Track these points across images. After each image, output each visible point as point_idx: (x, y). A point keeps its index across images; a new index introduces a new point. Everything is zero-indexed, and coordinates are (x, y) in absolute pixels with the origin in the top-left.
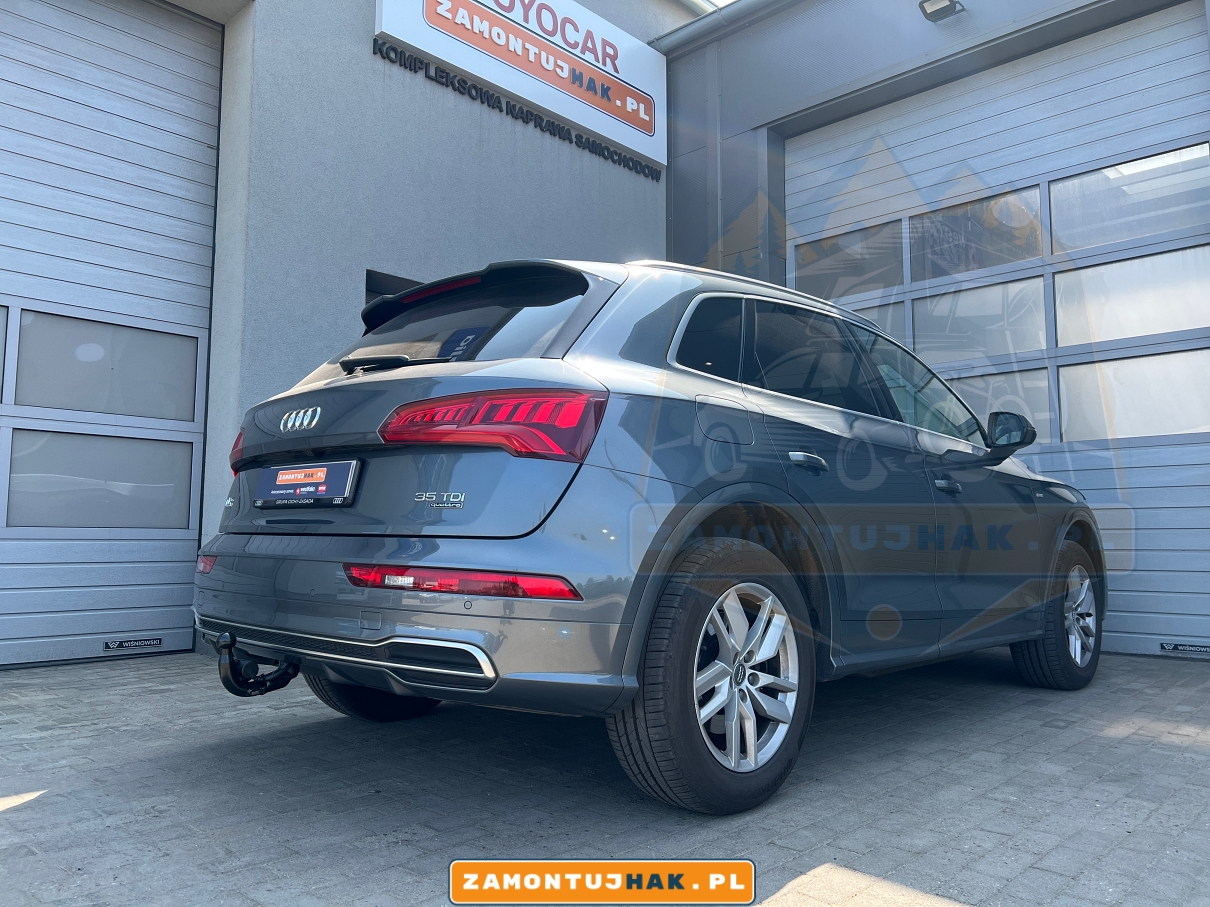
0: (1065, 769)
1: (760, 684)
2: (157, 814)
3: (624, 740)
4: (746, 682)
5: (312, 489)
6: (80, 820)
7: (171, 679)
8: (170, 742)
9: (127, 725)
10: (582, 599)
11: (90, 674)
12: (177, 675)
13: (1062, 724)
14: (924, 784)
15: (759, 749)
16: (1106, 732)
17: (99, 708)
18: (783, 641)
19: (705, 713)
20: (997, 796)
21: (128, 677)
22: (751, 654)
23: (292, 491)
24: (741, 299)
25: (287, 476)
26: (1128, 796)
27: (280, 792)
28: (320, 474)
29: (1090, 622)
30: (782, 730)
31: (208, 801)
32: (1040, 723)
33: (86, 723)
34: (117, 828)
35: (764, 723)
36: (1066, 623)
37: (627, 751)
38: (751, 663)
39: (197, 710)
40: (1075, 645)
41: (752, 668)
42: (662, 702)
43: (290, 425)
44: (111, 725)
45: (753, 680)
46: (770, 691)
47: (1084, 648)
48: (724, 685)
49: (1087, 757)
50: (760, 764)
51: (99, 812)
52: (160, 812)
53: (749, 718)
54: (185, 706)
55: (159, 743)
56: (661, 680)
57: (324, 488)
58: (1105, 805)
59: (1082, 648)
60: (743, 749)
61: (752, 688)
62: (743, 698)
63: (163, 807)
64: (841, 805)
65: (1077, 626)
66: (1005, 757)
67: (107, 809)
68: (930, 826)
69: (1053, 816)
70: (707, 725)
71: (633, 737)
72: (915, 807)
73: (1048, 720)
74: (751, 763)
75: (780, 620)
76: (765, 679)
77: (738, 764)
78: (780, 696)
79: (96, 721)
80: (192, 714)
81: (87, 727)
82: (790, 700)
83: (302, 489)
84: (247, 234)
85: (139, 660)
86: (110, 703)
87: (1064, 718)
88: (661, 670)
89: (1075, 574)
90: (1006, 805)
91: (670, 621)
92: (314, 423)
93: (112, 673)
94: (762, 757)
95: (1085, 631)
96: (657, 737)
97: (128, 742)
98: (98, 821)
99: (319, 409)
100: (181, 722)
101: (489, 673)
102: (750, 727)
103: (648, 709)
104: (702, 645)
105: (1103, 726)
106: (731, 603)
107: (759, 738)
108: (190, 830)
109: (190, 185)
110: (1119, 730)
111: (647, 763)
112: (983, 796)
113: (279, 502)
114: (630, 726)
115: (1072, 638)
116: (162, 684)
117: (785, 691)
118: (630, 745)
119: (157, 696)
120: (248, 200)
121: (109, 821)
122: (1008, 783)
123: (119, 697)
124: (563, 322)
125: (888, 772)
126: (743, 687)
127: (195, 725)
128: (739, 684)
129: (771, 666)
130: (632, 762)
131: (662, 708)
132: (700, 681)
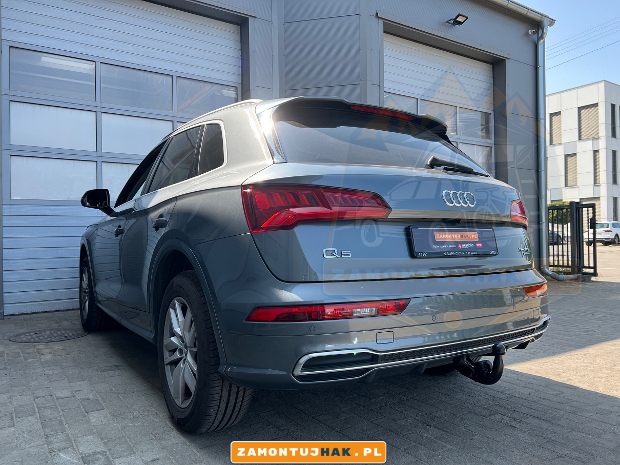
23: (454, 246)
28: (474, 236)
83: (463, 245)
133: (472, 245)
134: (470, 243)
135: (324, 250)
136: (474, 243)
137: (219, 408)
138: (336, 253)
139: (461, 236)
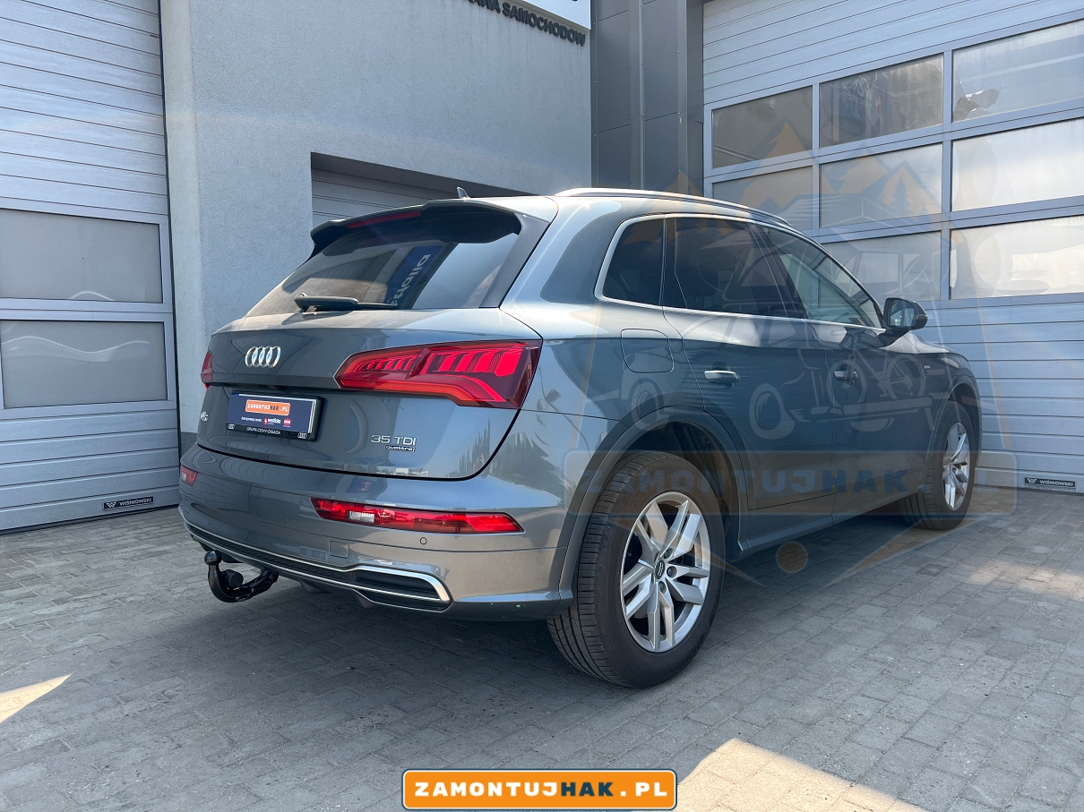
0: (935, 623)
1: (677, 576)
2: (167, 699)
3: (561, 633)
4: (665, 575)
5: (279, 421)
6: (103, 709)
7: (165, 538)
8: (171, 614)
9: (132, 595)
10: (523, 531)
11: (94, 534)
12: (171, 533)
13: (934, 570)
14: (816, 644)
15: (675, 629)
16: (972, 577)
17: (106, 575)
18: (698, 536)
19: (630, 609)
20: (878, 656)
21: (125, 535)
22: (670, 551)
23: (260, 420)
24: (662, 220)
25: (255, 405)
26: (987, 654)
27: (269, 671)
28: (285, 409)
29: (965, 470)
30: (696, 611)
31: (209, 684)
32: (916, 569)
33: (96, 593)
34: (135, 717)
35: (680, 606)
36: (944, 475)
37: (564, 641)
38: (670, 558)
39: (191, 576)
40: (950, 491)
41: (671, 562)
42: (593, 606)
43: (254, 360)
44: (118, 595)
45: (671, 572)
46: (686, 580)
47: (958, 493)
48: (647, 581)
49: (955, 609)
50: (677, 642)
51: (119, 699)
52: (170, 697)
53: (668, 606)
54: (181, 571)
55: (162, 615)
56: (592, 588)
57: (289, 422)
58: (968, 664)
59: (956, 493)
60: (663, 631)
61: (670, 580)
62: (663, 589)
63: (171, 692)
64: (746, 671)
65: (953, 476)
66: (885, 610)
67: (124, 695)
68: (820, 693)
69: (923, 678)
70: (632, 619)
71: (569, 632)
72: (808, 671)
73: (923, 566)
74: (668, 644)
75: (695, 519)
76: (682, 570)
77: (658, 645)
78: (695, 582)
79: (104, 592)
80: (188, 580)
81: (98, 599)
82: (703, 585)
83: (269, 420)
84: (196, 126)
85: (135, 518)
86: (114, 568)
87: (936, 563)
88: (592, 580)
89: (954, 432)
90: (883, 667)
91: (600, 537)
92: (276, 362)
93: (114, 533)
94: (679, 635)
95: (960, 478)
96: (590, 634)
97: (134, 615)
98: (117, 709)
99: (279, 349)
100: (178, 590)
101: (444, 597)
102: (669, 613)
103: (582, 612)
104: (628, 551)
105: (970, 571)
106: (653, 513)
107: (676, 618)
108: (196, 717)
109: (138, 76)
110: (983, 576)
111: (581, 653)
112: (864, 656)
113: (249, 429)
114: (566, 624)
115: (948, 487)
116: (159, 545)
117: (699, 577)
118: (566, 638)
119: (155, 560)
120: (194, 91)
121: (127, 708)
122: (886, 641)
123: (121, 562)
124: (499, 268)
125: (785, 631)
126: (663, 579)
127: (191, 593)
128: (659, 577)
129: (687, 560)
130: (568, 650)
131: (593, 611)
132: (626, 583)
139: (272, 407)
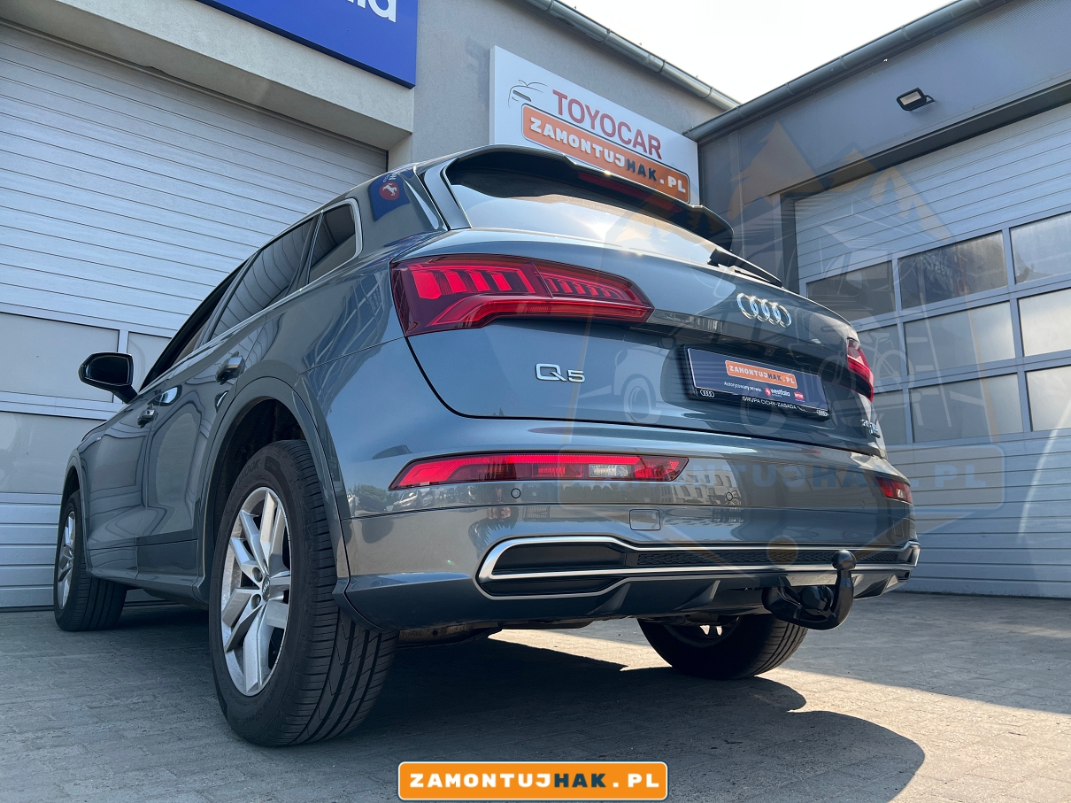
133: (787, 394)
134: (784, 389)
135: (538, 366)
136: (792, 391)
137: (327, 678)
138: (559, 371)
139: (770, 376)
